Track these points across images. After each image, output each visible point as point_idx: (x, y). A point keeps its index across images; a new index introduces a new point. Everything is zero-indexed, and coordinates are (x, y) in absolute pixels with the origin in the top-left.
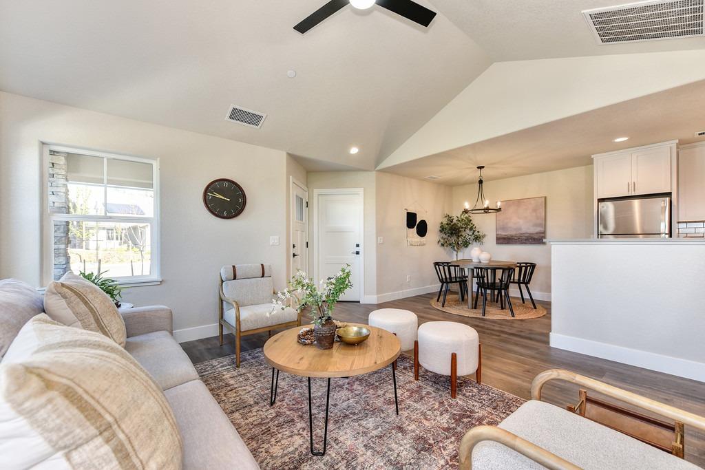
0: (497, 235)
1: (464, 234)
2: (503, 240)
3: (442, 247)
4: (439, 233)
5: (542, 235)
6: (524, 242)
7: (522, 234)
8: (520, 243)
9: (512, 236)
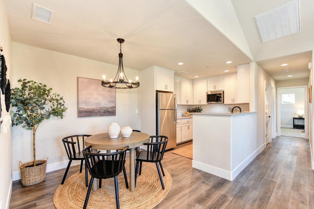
0: (79, 108)
5: (114, 109)
6: (103, 114)
7: (101, 108)
8: (100, 116)
9: (94, 110)
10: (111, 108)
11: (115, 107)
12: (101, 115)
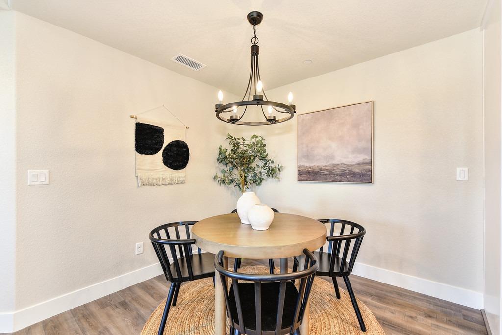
0: (298, 167)
1: (254, 165)
2: (309, 175)
3: (222, 185)
4: (217, 164)
5: (368, 167)
6: (339, 178)
7: (336, 165)
8: (333, 181)
9: (321, 169)
10: (359, 164)
11: (371, 163)
12: (335, 181)
